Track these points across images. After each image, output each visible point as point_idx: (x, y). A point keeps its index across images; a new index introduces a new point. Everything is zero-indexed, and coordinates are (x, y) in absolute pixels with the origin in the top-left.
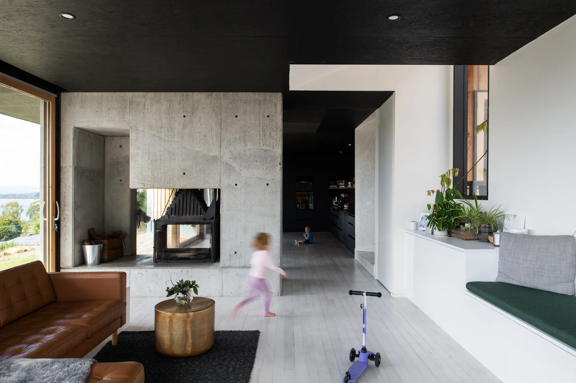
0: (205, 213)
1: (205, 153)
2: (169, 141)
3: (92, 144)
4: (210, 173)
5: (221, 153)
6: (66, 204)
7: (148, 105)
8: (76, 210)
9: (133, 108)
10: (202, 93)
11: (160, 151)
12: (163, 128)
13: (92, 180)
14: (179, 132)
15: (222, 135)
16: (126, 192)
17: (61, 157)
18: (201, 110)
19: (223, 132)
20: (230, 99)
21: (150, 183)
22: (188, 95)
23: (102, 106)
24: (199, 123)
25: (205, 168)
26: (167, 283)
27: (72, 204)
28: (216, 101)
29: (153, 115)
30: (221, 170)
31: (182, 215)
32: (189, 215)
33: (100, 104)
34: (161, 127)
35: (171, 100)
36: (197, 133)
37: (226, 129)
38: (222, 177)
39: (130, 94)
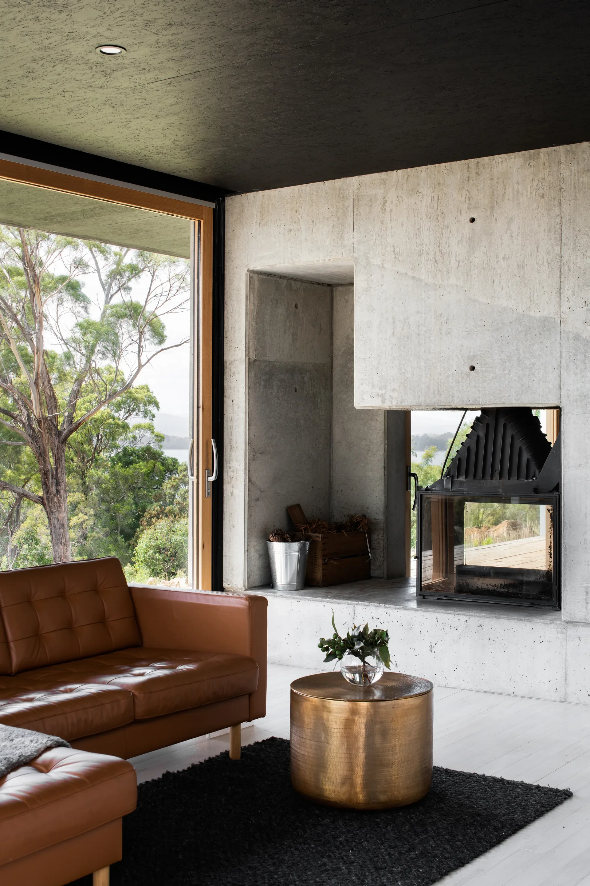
0: (540, 472)
1: (521, 312)
2: (438, 287)
3: (296, 306)
4: (534, 364)
5: (563, 310)
6: (234, 447)
7: (392, 203)
8: (254, 460)
9: (360, 214)
10: (513, 155)
11: (418, 312)
12: (424, 255)
13: (296, 391)
14: (459, 262)
15: (564, 259)
16: (377, 420)
17: (226, 340)
18: (511, 199)
19: (566, 252)
20: (584, 159)
21: (395, 395)
22: (479, 164)
23: (300, 217)
24: (506, 233)
25: (521, 352)
26: (432, 649)
27: (243, 446)
28: (546, 171)
29: (402, 225)
30: (561, 356)
31: (484, 477)
32: (500, 478)
33: (296, 211)
34: (421, 253)
35: (442, 182)
36: (502, 261)
37: (574, 244)
38: (564, 374)
39: (354, 181)
